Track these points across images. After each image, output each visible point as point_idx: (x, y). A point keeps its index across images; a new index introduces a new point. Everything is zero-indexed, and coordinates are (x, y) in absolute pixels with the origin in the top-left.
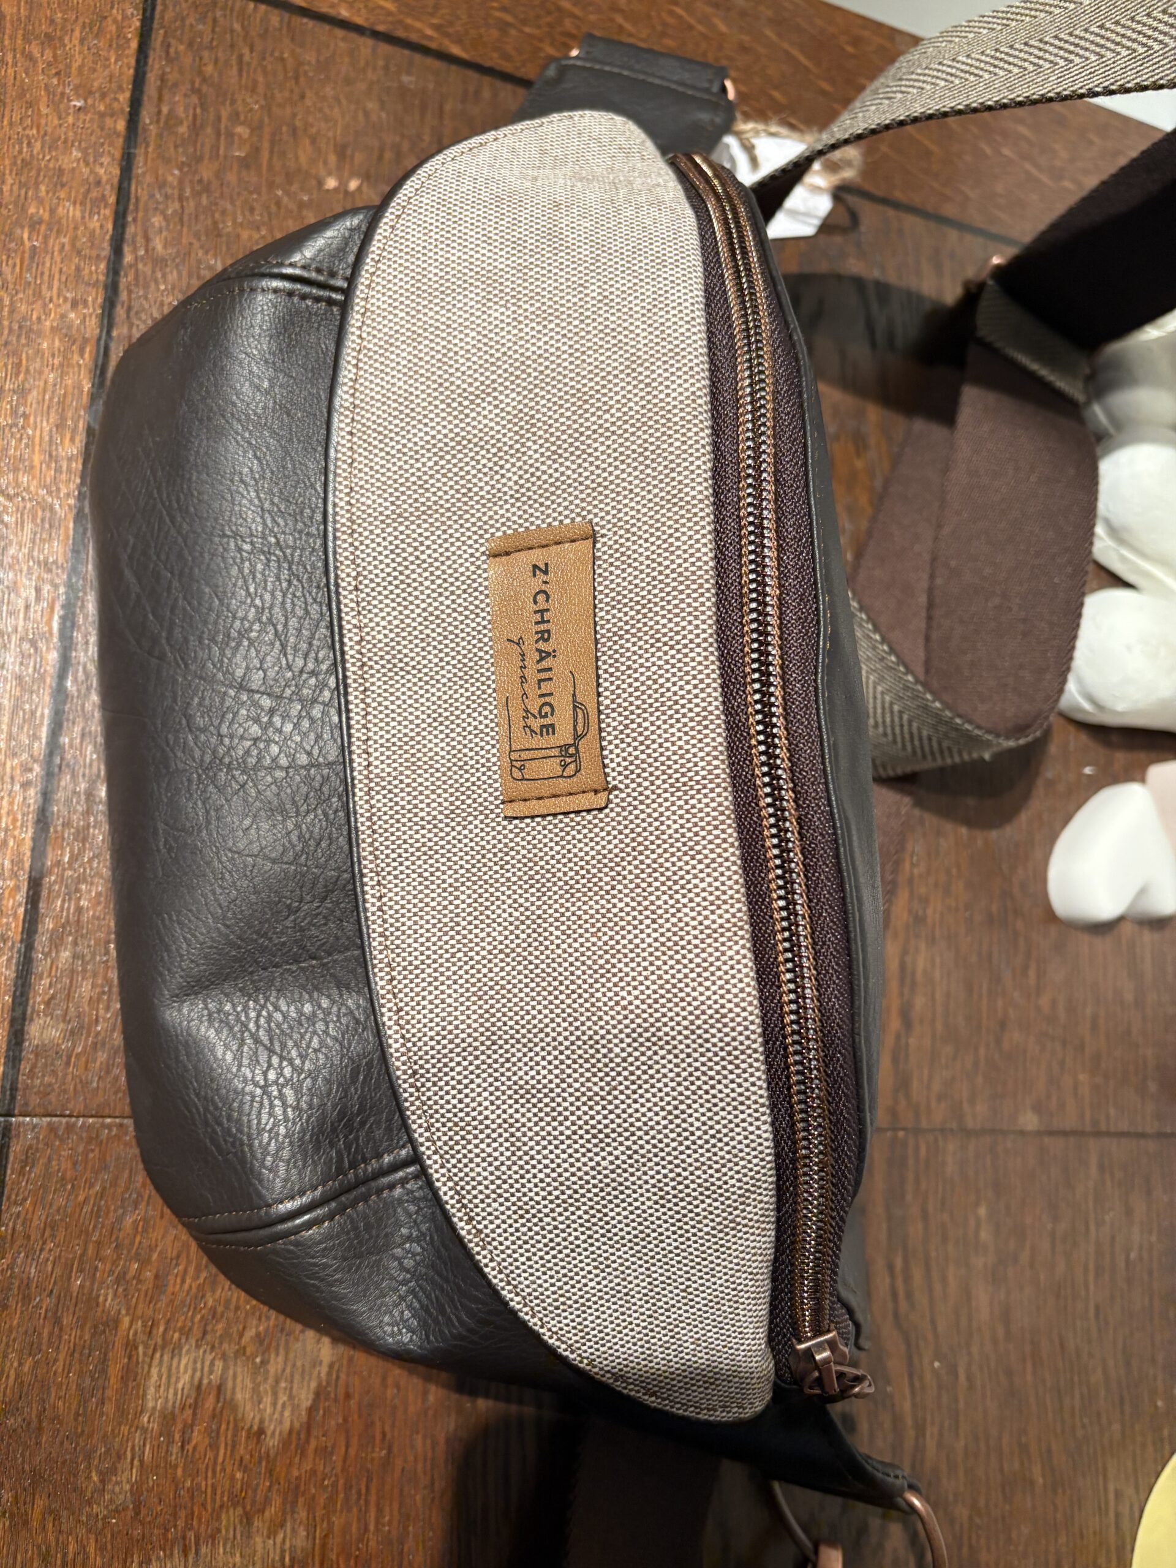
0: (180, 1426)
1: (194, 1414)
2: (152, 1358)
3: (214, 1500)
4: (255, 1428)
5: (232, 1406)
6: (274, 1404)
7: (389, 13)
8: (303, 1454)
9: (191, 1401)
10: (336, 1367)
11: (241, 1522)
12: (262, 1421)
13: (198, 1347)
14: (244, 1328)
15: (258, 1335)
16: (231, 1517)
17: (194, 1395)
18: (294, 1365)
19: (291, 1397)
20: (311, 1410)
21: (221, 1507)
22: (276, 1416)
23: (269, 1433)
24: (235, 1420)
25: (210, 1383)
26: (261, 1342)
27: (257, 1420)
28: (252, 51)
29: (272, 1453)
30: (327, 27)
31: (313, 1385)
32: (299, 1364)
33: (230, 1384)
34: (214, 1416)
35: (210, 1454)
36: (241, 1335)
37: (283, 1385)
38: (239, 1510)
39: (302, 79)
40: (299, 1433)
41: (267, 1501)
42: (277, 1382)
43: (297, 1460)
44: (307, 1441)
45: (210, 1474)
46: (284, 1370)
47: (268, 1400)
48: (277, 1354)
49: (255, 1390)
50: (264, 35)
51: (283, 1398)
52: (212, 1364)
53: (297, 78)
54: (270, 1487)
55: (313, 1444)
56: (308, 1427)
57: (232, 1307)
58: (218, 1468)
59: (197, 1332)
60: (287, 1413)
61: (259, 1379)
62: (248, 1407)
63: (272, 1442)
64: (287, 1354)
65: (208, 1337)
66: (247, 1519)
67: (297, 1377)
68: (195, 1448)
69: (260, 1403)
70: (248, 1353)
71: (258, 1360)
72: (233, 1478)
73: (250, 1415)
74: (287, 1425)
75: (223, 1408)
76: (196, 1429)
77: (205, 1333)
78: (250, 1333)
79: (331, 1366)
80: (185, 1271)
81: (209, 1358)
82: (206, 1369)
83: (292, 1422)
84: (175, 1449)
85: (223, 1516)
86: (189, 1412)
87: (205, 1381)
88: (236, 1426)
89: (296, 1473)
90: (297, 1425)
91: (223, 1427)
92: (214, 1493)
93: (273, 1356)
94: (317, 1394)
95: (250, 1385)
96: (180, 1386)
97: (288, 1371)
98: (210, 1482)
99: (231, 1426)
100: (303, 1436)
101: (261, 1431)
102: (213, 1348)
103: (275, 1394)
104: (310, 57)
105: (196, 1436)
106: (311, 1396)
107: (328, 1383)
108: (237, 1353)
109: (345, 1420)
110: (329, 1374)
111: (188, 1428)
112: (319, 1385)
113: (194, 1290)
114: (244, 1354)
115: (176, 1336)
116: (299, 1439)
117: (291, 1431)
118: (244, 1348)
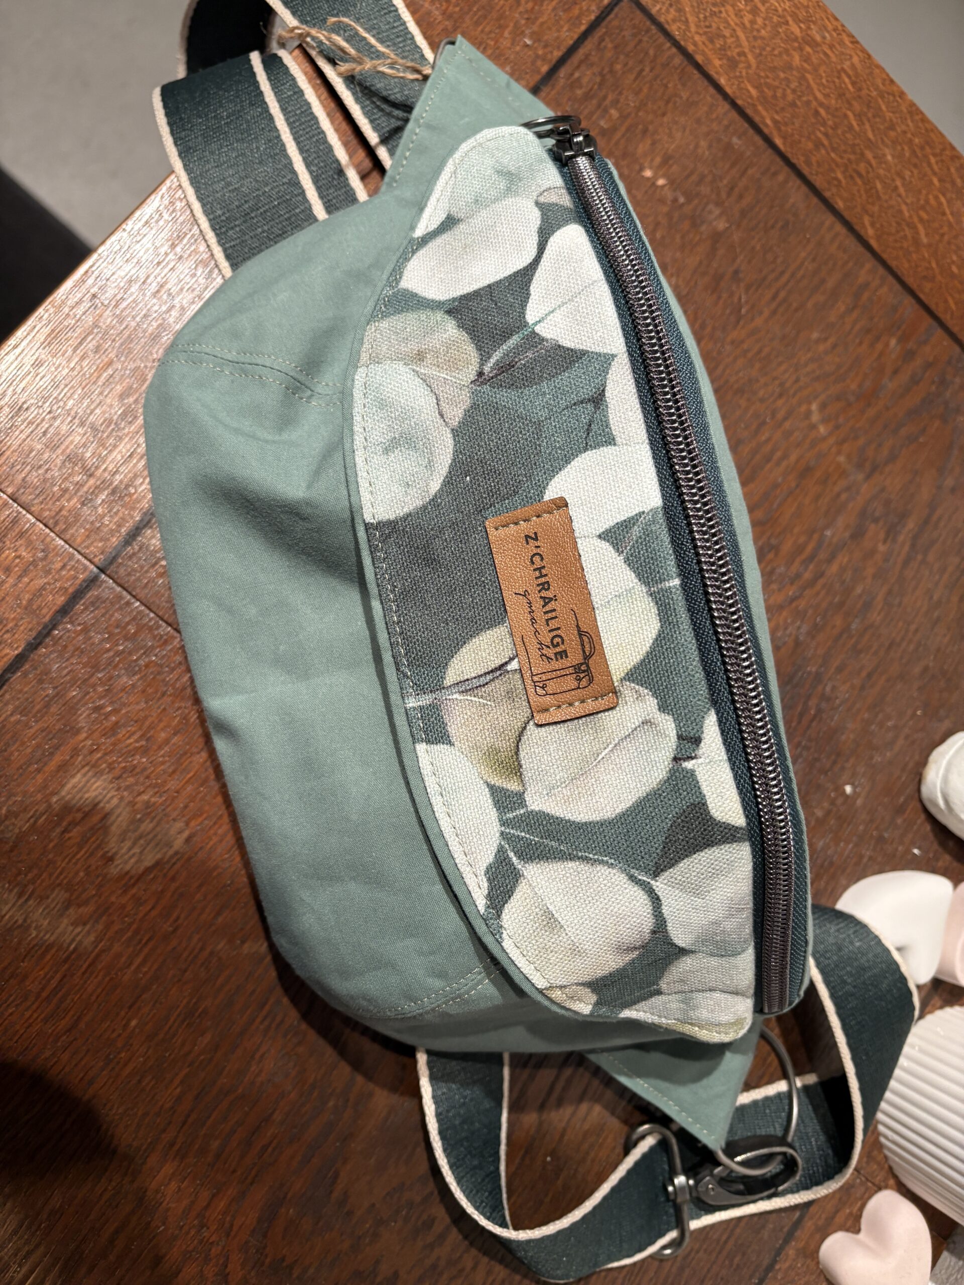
0: (69, 818)
1: (83, 818)
2: (83, 767)
3: (57, 877)
4: (110, 854)
5: (106, 831)
6: (130, 849)
7: (751, 97)
8: (125, 892)
9: (87, 809)
10: (179, 856)
11: (63, 903)
12: (116, 853)
13: (111, 782)
14: (143, 792)
15: (148, 802)
16: (59, 896)
17: (90, 808)
18: (156, 836)
19: (141, 853)
20: (148, 870)
21: (59, 885)
22: (126, 857)
23: (116, 863)
24: (101, 842)
25: (103, 807)
26: (147, 808)
27: (114, 850)
28: (651, 71)
29: (109, 876)
30: (706, 83)
31: (159, 856)
32: (159, 837)
33: (113, 818)
34: (92, 828)
35: (75, 849)
36: (140, 794)
37: (142, 842)
38: (67, 895)
39: (671, 105)
40: (131, 878)
41: (86, 903)
42: (140, 837)
43: (120, 892)
44: (134, 885)
45: (67, 860)
46: (148, 834)
47: (128, 844)
48: (151, 822)
49: (125, 832)
50: (665, 65)
51: (136, 850)
52: (112, 797)
53: (668, 102)
54: (94, 896)
56: (139, 878)
57: (146, 773)
58: (74, 861)
59: (117, 772)
60: (133, 860)
61: (131, 827)
62: (114, 839)
63: (114, 870)
64: (157, 826)
65: (121, 781)
66: (68, 905)
67: (152, 844)
68: (69, 839)
69: (122, 842)
70: (136, 807)
71: (139, 816)
72: (77, 873)
73: (112, 844)
74: (128, 867)
75: (99, 829)
76: (78, 828)
77: (120, 777)
78: (145, 797)
79: (176, 853)
80: (134, 733)
81: (113, 793)
82: (107, 798)
83: (132, 867)
84: (58, 831)
85: (56, 892)
86: (79, 815)
87: (101, 805)
88: (100, 844)
89: (113, 899)
90: (133, 872)
91: (93, 839)
92: (61, 873)
93: (148, 821)
94: (158, 864)
95: (124, 828)
96: (86, 796)
97: (151, 836)
98: (63, 865)
99: (98, 842)
100: (132, 881)
101: (111, 859)
102: (118, 789)
103: (134, 844)
104: (685, 95)
105: (75, 832)
106: (153, 861)
107: (168, 861)
108: (130, 802)
109: (162, 891)
110: (172, 857)
111: (73, 824)
112: (162, 859)
113: (131, 747)
114: (134, 806)
115: (104, 766)
116: (130, 881)
117: (127, 873)
118: (136, 803)
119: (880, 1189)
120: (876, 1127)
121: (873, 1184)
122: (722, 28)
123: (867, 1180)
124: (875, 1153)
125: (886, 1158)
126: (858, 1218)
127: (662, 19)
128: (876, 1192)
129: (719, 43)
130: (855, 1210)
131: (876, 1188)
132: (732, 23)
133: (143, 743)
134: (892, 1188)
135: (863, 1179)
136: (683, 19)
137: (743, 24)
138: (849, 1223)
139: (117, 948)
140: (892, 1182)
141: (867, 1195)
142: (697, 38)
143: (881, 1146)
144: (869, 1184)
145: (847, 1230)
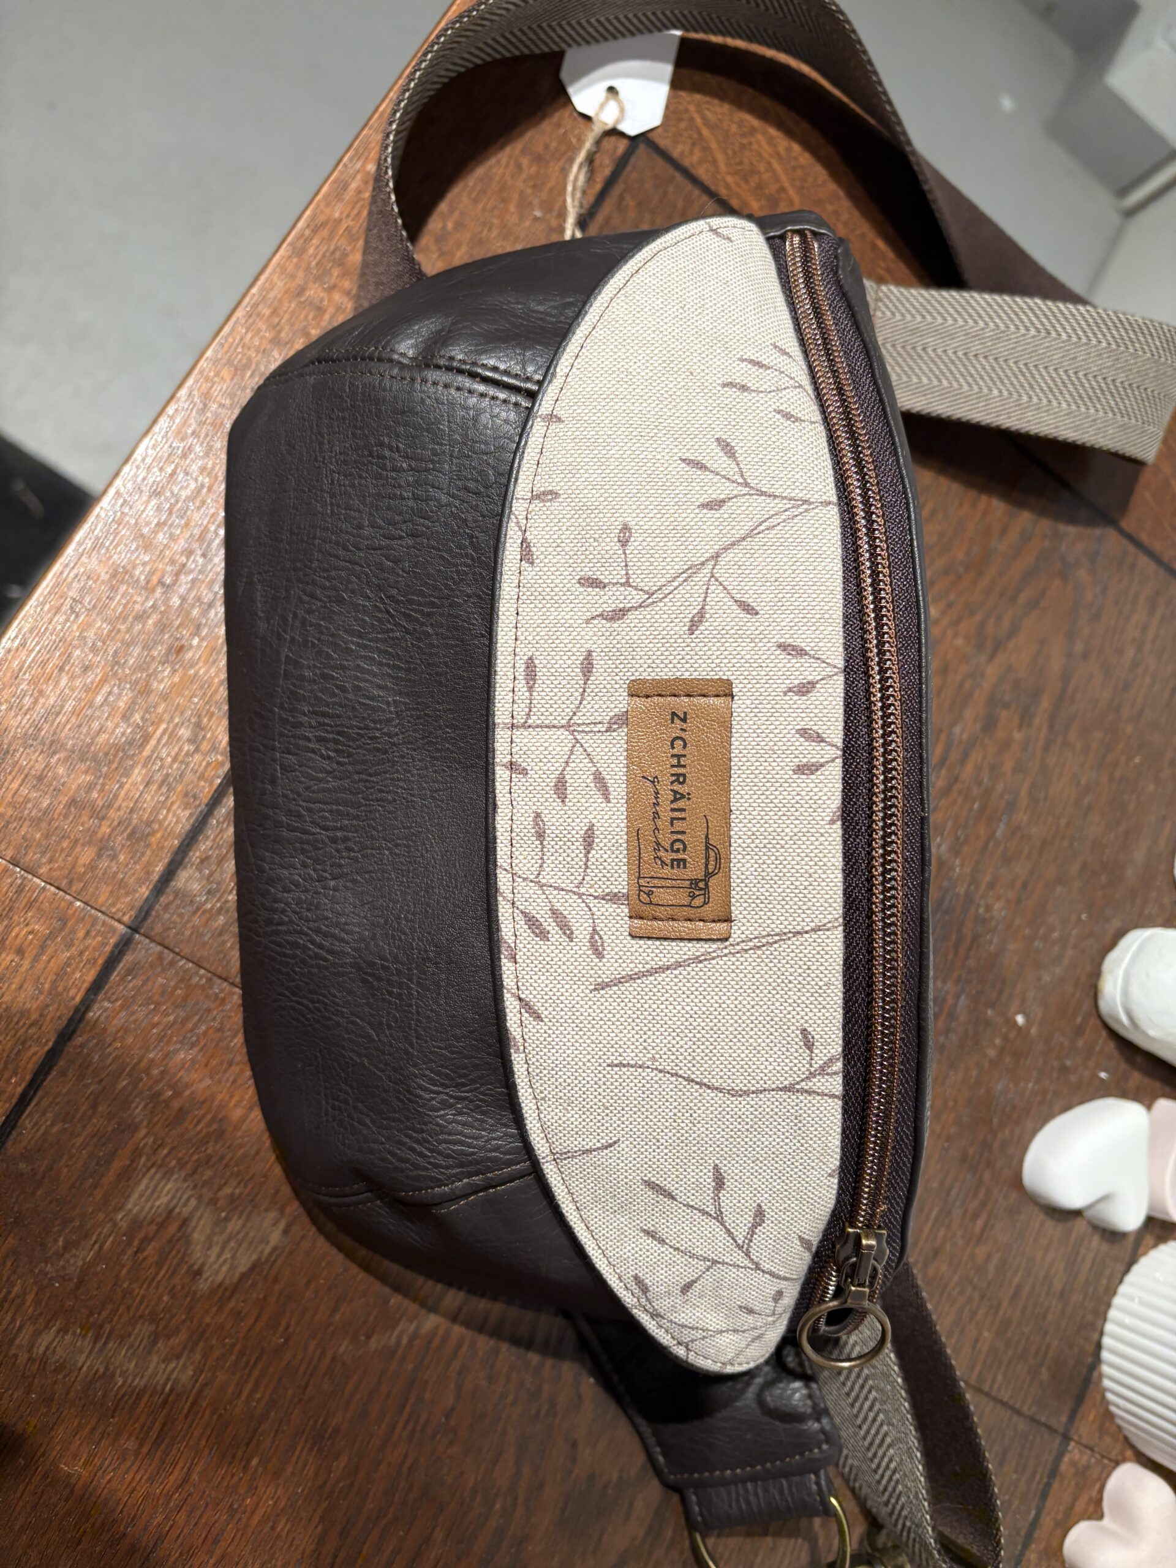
0: (141, 1235)
1: (157, 1232)
2: (148, 1170)
3: (138, 1309)
4: (196, 1267)
5: (187, 1240)
6: (219, 1256)
8: (221, 1308)
9: (160, 1219)
10: (278, 1252)
11: (149, 1337)
12: (203, 1265)
13: (185, 1180)
14: (225, 1184)
15: (232, 1195)
16: (144, 1329)
17: (164, 1216)
18: (247, 1234)
19: (233, 1257)
20: (244, 1276)
21: (140, 1317)
22: (216, 1266)
23: (205, 1276)
24: (184, 1254)
25: (180, 1213)
26: (231, 1202)
27: (200, 1262)
29: (198, 1294)
31: (255, 1257)
32: (252, 1234)
33: (193, 1223)
34: (170, 1241)
35: (153, 1270)
36: (220, 1188)
37: (232, 1244)
38: (152, 1327)
40: (226, 1289)
41: (176, 1331)
42: (229, 1239)
43: (214, 1309)
44: (229, 1298)
45: (145, 1286)
46: (238, 1233)
47: (216, 1250)
48: (239, 1218)
49: (210, 1238)
51: (227, 1255)
52: (188, 1199)
54: (185, 1320)
55: (231, 1305)
56: (236, 1288)
57: (224, 1162)
58: (154, 1284)
59: (189, 1167)
60: (225, 1269)
61: (217, 1230)
62: (199, 1247)
63: (203, 1286)
64: (247, 1221)
65: (196, 1177)
66: (155, 1339)
67: (245, 1244)
68: (144, 1259)
69: (208, 1249)
70: (219, 1205)
71: (223, 1214)
72: (160, 1298)
73: (197, 1253)
74: (220, 1278)
75: (178, 1240)
76: (153, 1243)
77: (195, 1172)
78: (228, 1190)
79: (275, 1249)
81: (189, 1193)
82: (183, 1201)
83: (225, 1277)
84: (130, 1252)
85: (138, 1326)
86: (153, 1227)
87: (177, 1210)
88: (183, 1258)
89: (208, 1320)
90: (227, 1282)
91: (174, 1253)
92: (141, 1303)
93: (236, 1217)
94: (254, 1267)
95: (208, 1231)
96: (158, 1203)
97: (242, 1235)
98: (142, 1292)
99: (180, 1255)
100: (227, 1294)
101: (199, 1273)
102: (195, 1187)
103: (224, 1247)
105: (151, 1249)
106: (249, 1265)
107: (267, 1260)
108: (211, 1200)
109: (265, 1298)
110: (270, 1254)
111: (147, 1240)
112: (259, 1259)
113: (202, 1134)
114: (215, 1204)
115: (173, 1163)
116: (224, 1293)
117: (220, 1285)
118: (218, 1200)
119: (1117, 1463)
120: (1103, 1397)
121: (1110, 1460)
122: (755, 163)
123: (1103, 1457)
124: (1107, 1424)
125: (1119, 1428)
126: (1099, 1501)
127: (686, 163)
128: (1114, 1468)
129: (754, 181)
130: (1094, 1493)
131: (1112, 1464)
132: (765, 155)
133: (215, 1126)
134: (1130, 1460)
135: (1098, 1456)
136: (710, 159)
137: (778, 154)
138: (1091, 1509)
139: (221, 1376)
140: (1129, 1453)
141: (1104, 1475)
142: (730, 179)
143: (1111, 1416)
144: (1106, 1461)
145: (1090, 1518)
